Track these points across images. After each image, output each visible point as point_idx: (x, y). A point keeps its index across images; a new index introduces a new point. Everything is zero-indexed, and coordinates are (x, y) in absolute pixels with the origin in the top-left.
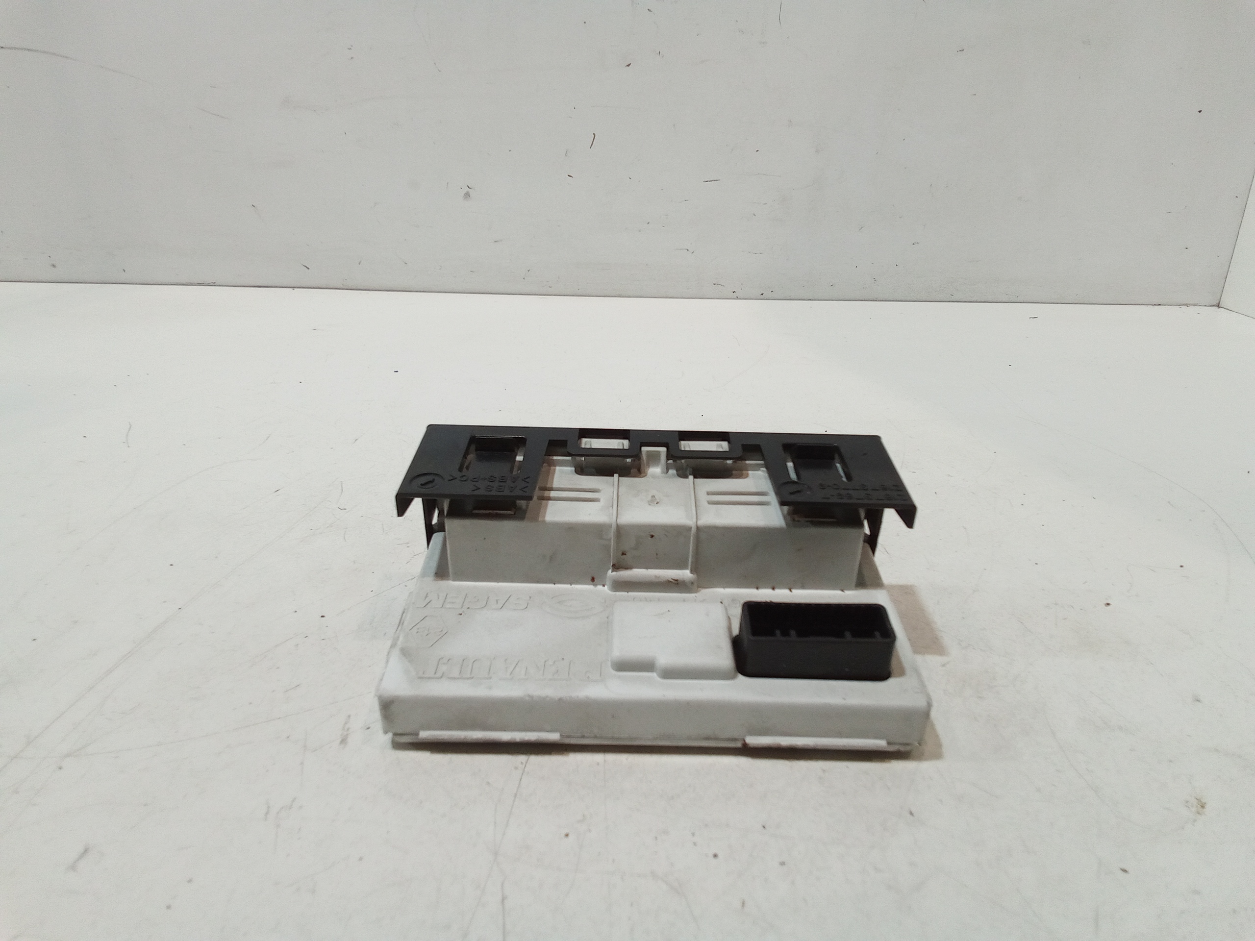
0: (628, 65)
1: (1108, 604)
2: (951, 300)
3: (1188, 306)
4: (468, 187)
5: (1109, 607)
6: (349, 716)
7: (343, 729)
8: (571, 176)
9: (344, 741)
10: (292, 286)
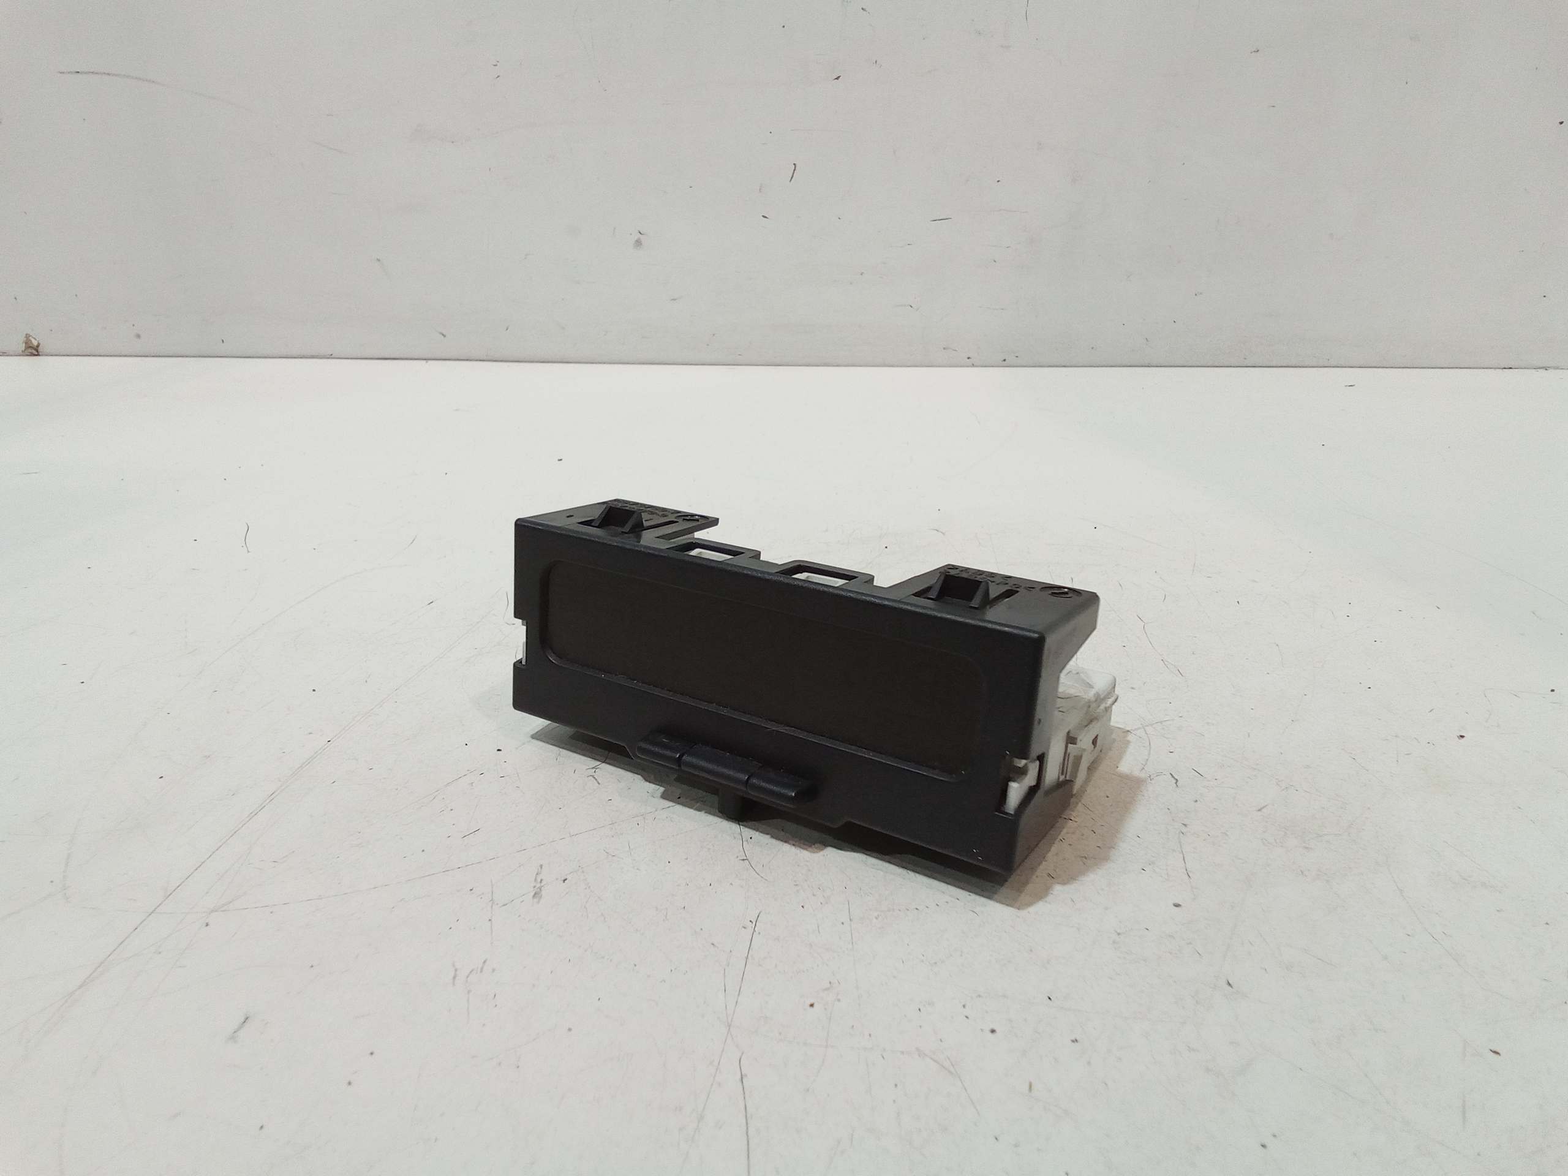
0: (837, 78)
1: (1462, 737)
2: (1245, 364)
3: (1546, 370)
4: (640, 233)
5: (1462, 740)
6: (541, 866)
7: (535, 880)
8: (765, 217)
9: (537, 895)
10: (425, 358)
